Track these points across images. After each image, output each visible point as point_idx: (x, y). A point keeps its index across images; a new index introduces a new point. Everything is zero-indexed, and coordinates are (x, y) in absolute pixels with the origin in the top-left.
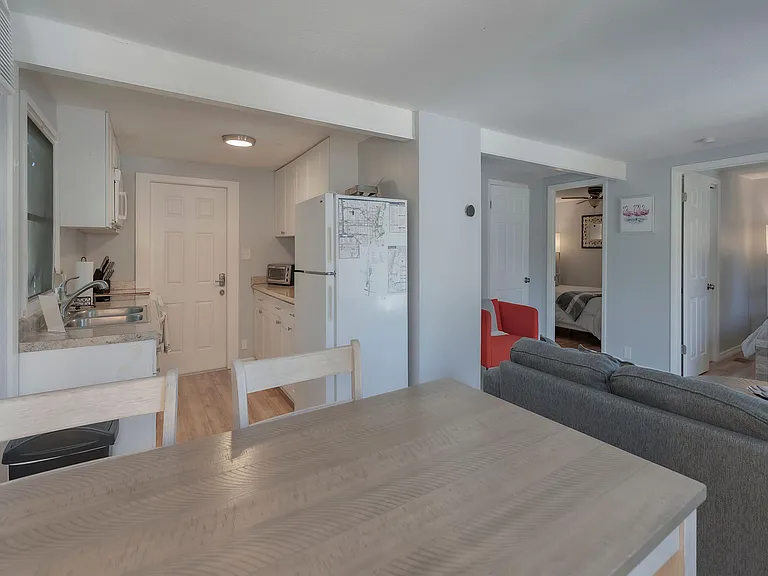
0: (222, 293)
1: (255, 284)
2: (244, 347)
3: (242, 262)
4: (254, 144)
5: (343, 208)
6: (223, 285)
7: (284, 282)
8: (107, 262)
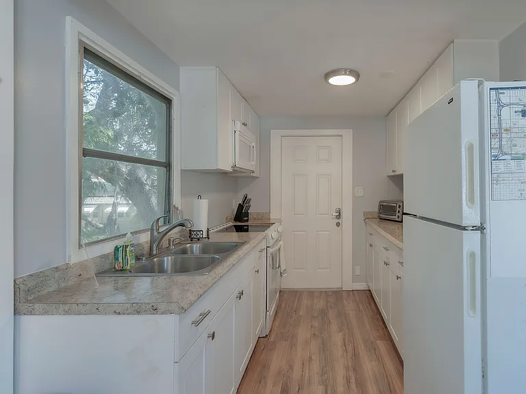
0: (338, 224)
1: (368, 217)
2: (358, 272)
3: (355, 199)
4: (357, 80)
5: (501, 106)
6: (339, 218)
7: (395, 218)
8: (246, 198)
